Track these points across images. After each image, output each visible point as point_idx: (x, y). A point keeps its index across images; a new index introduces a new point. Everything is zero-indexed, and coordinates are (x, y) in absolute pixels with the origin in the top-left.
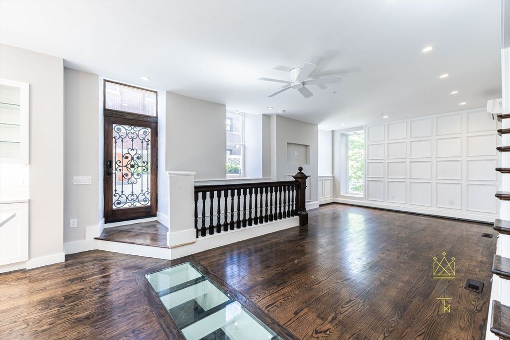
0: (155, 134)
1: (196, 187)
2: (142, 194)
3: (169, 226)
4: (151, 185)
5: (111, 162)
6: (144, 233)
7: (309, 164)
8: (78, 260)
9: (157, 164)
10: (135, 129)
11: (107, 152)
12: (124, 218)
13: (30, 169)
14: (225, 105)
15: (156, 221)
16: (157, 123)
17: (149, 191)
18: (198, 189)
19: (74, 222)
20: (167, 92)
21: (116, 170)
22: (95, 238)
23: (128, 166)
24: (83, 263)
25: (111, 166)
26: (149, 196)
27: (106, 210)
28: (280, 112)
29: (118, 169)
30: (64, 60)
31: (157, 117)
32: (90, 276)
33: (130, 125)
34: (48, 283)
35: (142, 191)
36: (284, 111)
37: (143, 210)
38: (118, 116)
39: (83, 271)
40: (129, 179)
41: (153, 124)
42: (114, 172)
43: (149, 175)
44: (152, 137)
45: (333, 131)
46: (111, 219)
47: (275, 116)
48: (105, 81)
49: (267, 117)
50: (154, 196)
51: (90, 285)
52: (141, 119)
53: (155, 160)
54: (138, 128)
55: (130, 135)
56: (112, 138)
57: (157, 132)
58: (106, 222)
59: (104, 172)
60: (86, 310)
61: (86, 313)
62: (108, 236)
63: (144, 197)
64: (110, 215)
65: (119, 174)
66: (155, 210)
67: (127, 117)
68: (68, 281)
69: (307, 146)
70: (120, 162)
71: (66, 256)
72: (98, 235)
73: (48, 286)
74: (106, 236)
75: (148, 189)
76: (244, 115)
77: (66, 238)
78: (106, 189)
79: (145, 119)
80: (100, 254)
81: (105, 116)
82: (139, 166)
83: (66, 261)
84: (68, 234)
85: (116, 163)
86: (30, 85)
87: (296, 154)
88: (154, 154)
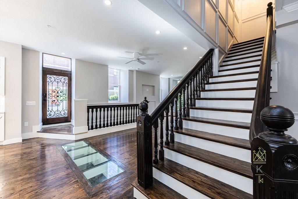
0: (70, 80)
1: (88, 107)
2: (63, 111)
3: (74, 125)
4: (68, 106)
5: (46, 94)
6: (63, 129)
7: (155, 96)
8: (28, 141)
9: (71, 95)
10: (59, 77)
11: (44, 89)
12: (53, 123)
13: (5, 97)
14: (108, 66)
15: (71, 124)
16: (71, 74)
17: (67, 109)
18: (89, 108)
19: (26, 124)
20: (76, 59)
21: (49, 98)
22: (37, 132)
23: (55, 96)
24: (31, 142)
25: (46, 96)
26: (66, 112)
27: (43, 118)
28: (137, 69)
29: (50, 98)
30: (22, 45)
31: (71, 71)
32: (35, 147)
33: (57, 75)
34: (15, 149)
35: (63, 109)
36: (139, 69)
37: (63, 119)
38: (50, 71)
39: (31, 145)
40: (56, 103)
41: (69, 75)
42: (48, 99)
43: (67, 101)
44: (68, 81)
45: (169, 79)
46: (46, 123)
47: (135, 71)
48: (43, 53)
49: (131, 71)
50: (69, 111)
51: (35, 149)
52: (63, 72)
53: (70, 93)
54: (61, 77)
55: (56, 80)
56: (46, 82)
57: (71, 79)
58: (43, 125)
59: (42, 99)
60: (34, 157)
61: (33, 158)
62: (44, 131)
63: (64, 112)
64: (46, 121)
65: (50, 100)
66: (70, 118)
67: (55, 71)
68: (25, 148)
69: (154, 86)
70: (51, 94)
71: (22, 140)
72: (39, 130)
73: (15, 150)
74: (43, 131)
75: (66, 108)
76: (120, 70)
77: (23, 131)
78: (43, 108)
79: (65, 72)
80: (40, 139)
81: (43, 71)
82: (61, 96)
83: (22, 142)
84: (24, 129)
85: (49, 95)
86: (5, 58)
87: (147, 90)
88: (69, 90)
